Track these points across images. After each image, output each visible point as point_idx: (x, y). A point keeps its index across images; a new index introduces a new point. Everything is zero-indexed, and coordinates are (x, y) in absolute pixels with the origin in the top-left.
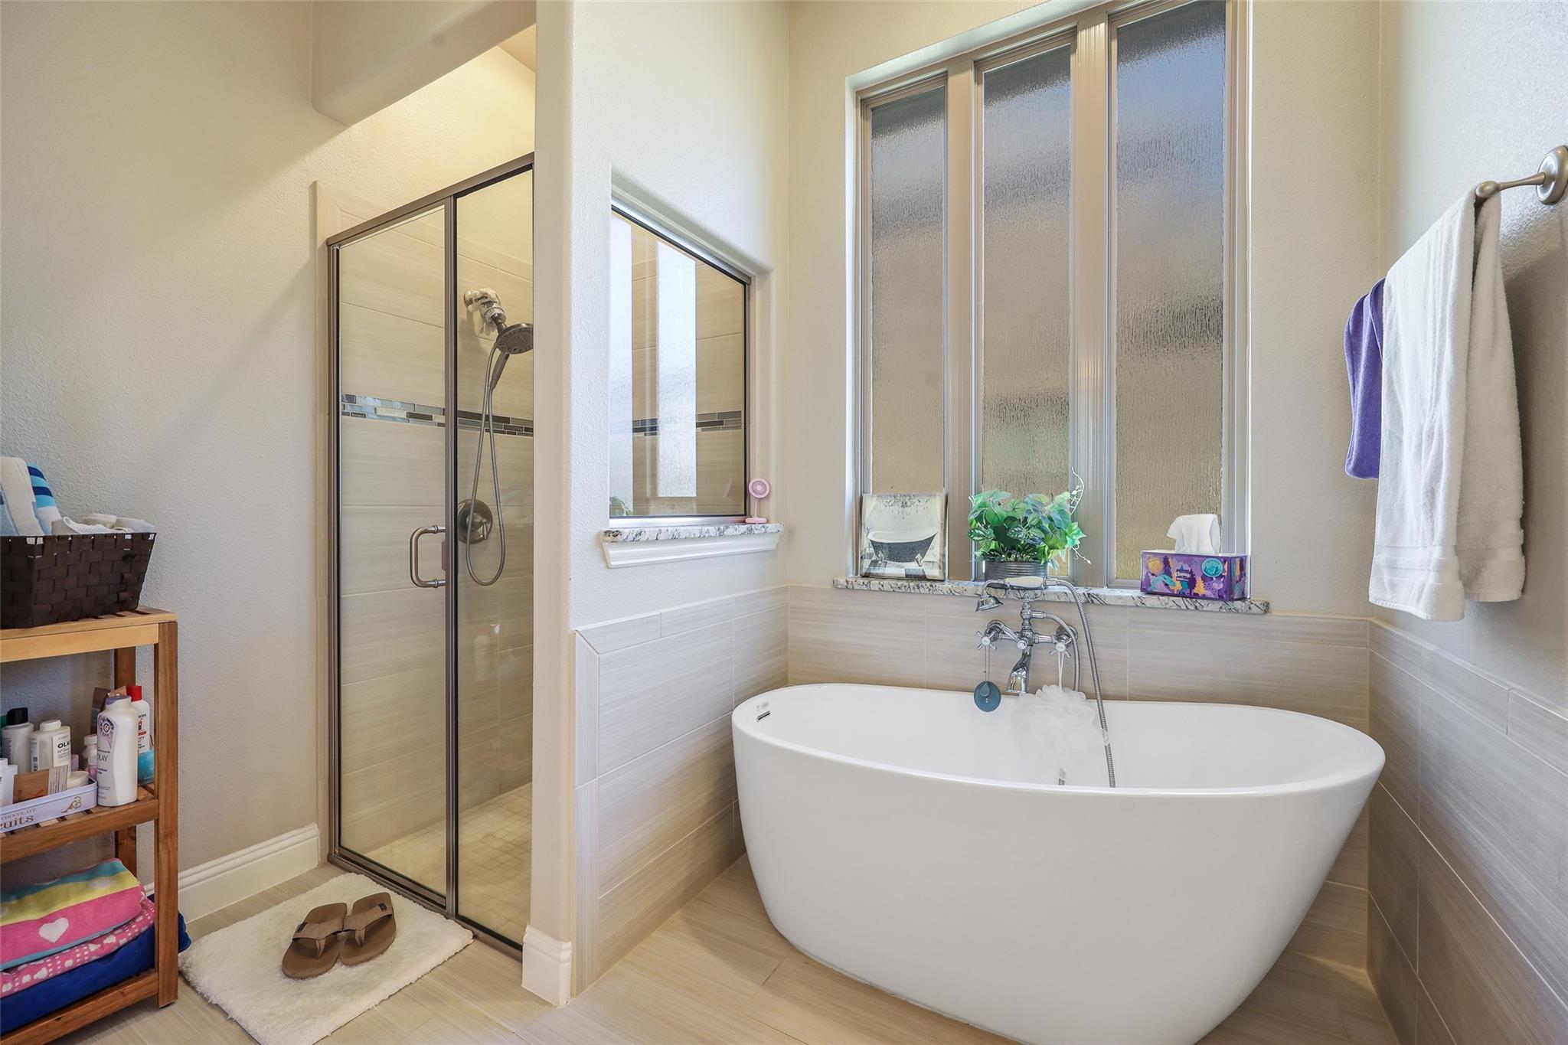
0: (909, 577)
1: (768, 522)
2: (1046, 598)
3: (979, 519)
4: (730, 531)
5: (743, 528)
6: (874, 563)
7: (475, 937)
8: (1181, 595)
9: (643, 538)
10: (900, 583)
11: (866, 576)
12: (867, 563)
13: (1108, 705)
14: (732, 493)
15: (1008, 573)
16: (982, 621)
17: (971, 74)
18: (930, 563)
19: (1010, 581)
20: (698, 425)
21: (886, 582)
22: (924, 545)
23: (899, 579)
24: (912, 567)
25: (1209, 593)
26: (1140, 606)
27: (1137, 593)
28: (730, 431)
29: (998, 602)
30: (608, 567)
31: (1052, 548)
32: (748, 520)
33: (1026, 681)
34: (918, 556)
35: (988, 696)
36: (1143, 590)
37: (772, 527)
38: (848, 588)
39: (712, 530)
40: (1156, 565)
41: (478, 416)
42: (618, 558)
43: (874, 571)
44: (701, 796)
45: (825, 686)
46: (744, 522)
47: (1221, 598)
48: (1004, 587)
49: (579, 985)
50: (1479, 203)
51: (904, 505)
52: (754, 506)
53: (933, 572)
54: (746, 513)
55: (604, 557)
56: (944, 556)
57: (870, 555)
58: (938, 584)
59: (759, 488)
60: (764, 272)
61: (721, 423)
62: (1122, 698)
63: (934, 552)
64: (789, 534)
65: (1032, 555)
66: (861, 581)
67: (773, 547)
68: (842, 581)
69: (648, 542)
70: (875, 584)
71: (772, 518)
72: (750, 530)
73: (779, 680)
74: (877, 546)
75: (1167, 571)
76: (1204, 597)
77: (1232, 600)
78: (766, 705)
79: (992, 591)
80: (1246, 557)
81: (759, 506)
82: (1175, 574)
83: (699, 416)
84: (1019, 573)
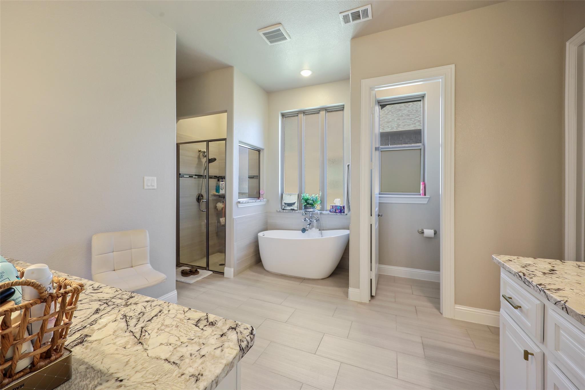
0: (291, 210)
1: (264, 199)
2: (314, 213)
3: (303, 199)
4: (257, 201)
5: (259, 200)
6: (285, 207)
7: (213, 273)
8: (335, 212)
9: (244, 202)
10: (289, 211)
11: (283, 209)
12: (283, 207)
13: (323, 231)
14: (257, 193)
15: (308, 209)
16: (304, 217)
17: (303, 115)
18: (295, 207)
19: (307, 210)
20: (249, 178)
21: (287, 211)
22: (294, 203)
23: (290, 210)
24: (292, 208)
25: (338, 212)
26: (328, 214)
27: (329, 212)
28: (256, 180)
29: (305, 214)
30: (238, 207)
31: (315, 204)
32: (260, 198)
33: (309, 227)
34: (293, 206)
35: (304, 230)
36: (330, 211)
37: (265, 200)
38: (280, 212)
39: (254, 201)
40: (332, 207)
41: (202, 176)
42: (240, 206)
43: (285, 208)
44: (252, 250)
45: (275, 231)
46: (259, 199)
47: (339, 213)
48: (307, 211)
49: (234, 276)
50: (348, 166)
51: (290, 196)
52: (261, 196)
53: (296, 209)
54: (259, 197)
55: (238, 206)
56: (298, 205)
57: (284, 205)
58: (296, 211)
59: (262, 192)
60: (263, 149)
61: (253, 178)
62: (326, 230)
63: (296, 205)
64: (268, 201)
65: (312, 205)
66: (282, 210)
67: (265, 204)
68: (278, 210)
69: (244, 203)
70: (285, 211)
71: (265, 198)
72: (261, 201)
73: (266, 229)
74: (285, 203)
75: (333, 208)
76: (337, 213)
77: (341, 213)
78: (264, 233)
79: (305, 212)
80: (344, 206)
81: (262, 195)
82: (334, 209)
83: (249, 176)
84: (310, 209)
